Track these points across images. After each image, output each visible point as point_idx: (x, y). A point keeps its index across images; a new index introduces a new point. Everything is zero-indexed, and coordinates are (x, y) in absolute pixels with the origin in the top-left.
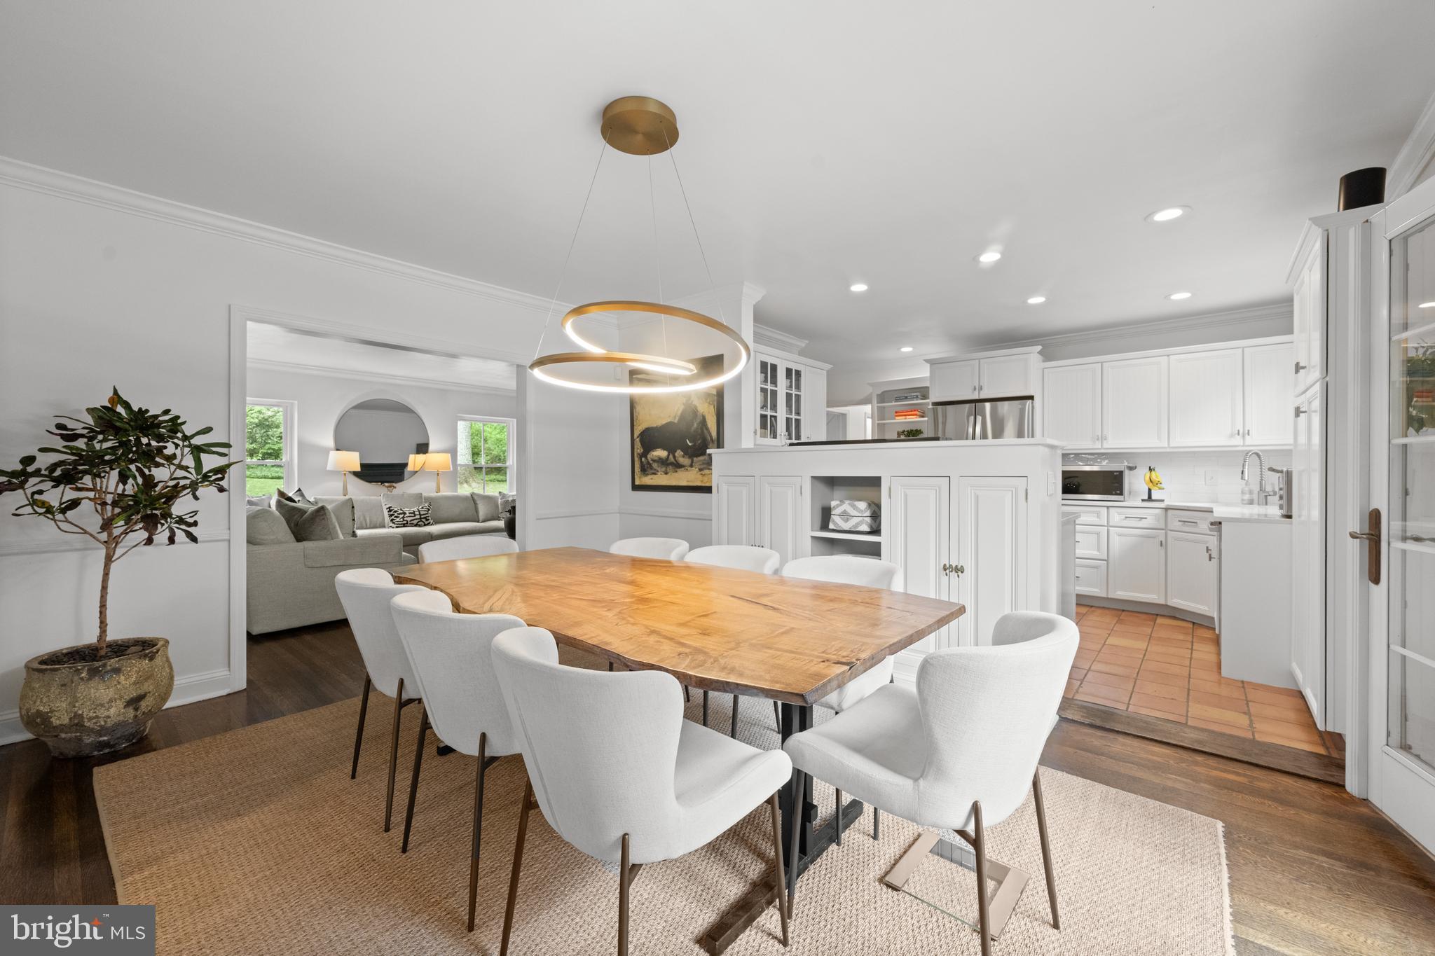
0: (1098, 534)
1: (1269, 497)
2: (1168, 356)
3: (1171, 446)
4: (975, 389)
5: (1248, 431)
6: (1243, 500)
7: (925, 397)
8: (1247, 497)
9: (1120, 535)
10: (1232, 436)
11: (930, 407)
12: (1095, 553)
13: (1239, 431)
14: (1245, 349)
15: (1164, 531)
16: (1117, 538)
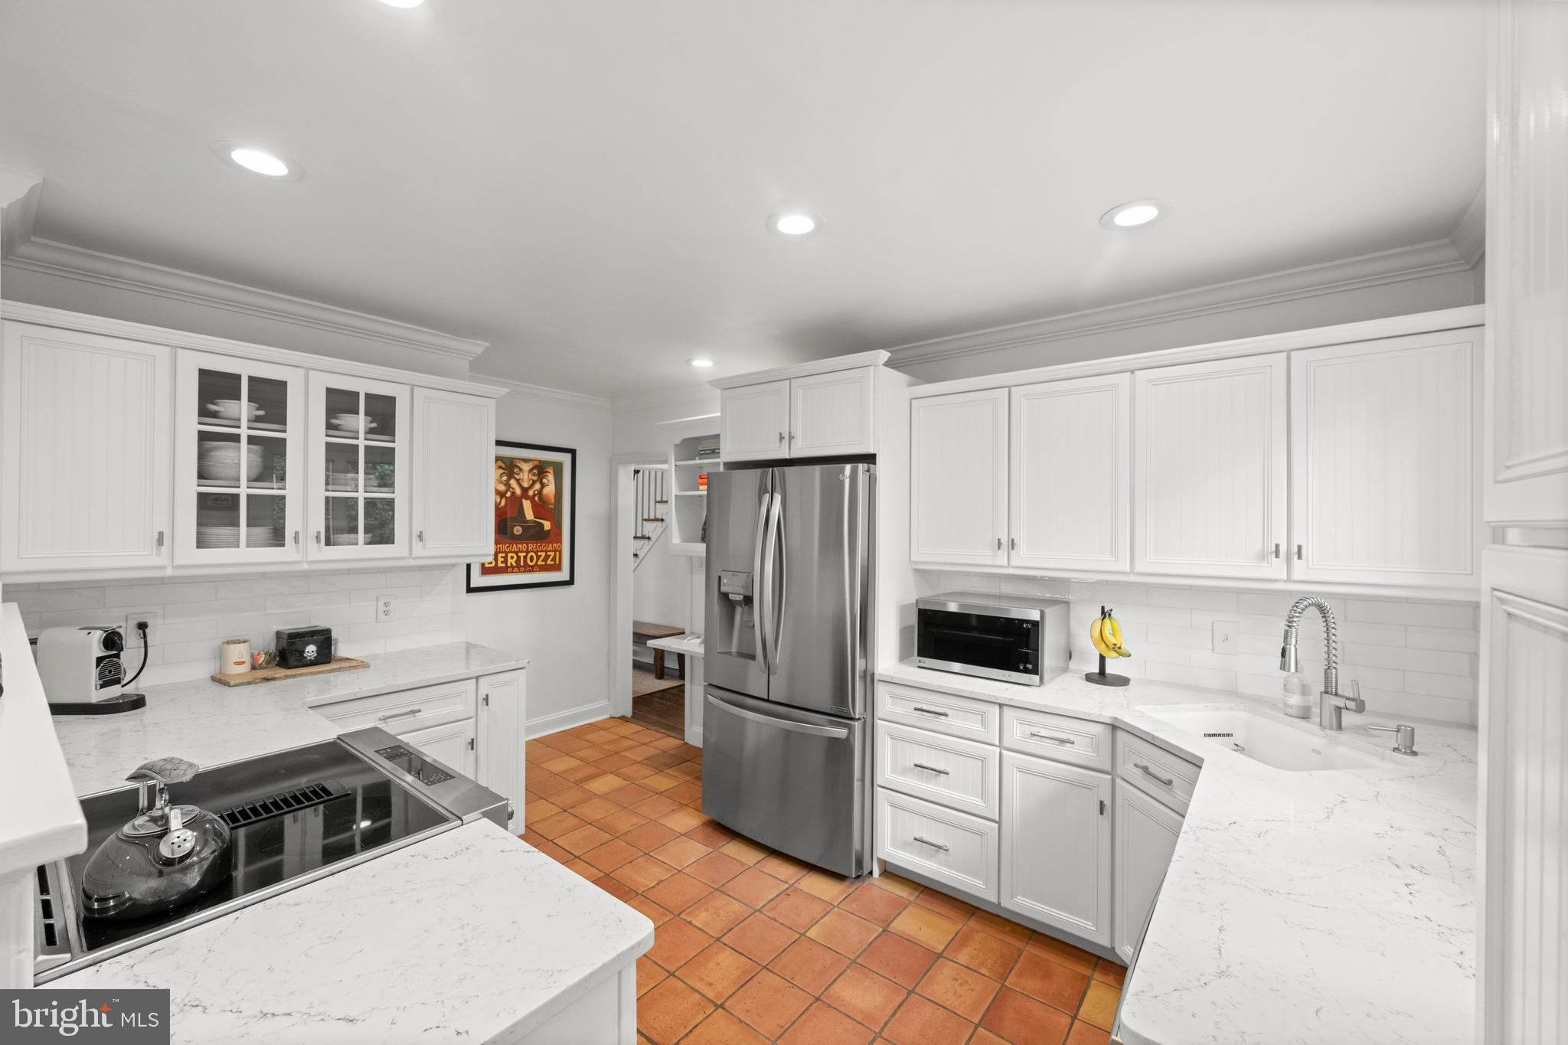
0: (983, 760)
1: (1344, 713)
2: (1132, 372)
3: (1138, 569)
4: (782, 438)
5: (1300, 547)
6: (1286, 705)
7: (714, 452)
8: (1295, 700)
9: (1022, 771)
10: (1263, 556)
11: (722, 469)
12: (974, 802)
13: (1277, 546)
14: (1293, 354)
15: (1109, 777)
16: (1017, 777)
